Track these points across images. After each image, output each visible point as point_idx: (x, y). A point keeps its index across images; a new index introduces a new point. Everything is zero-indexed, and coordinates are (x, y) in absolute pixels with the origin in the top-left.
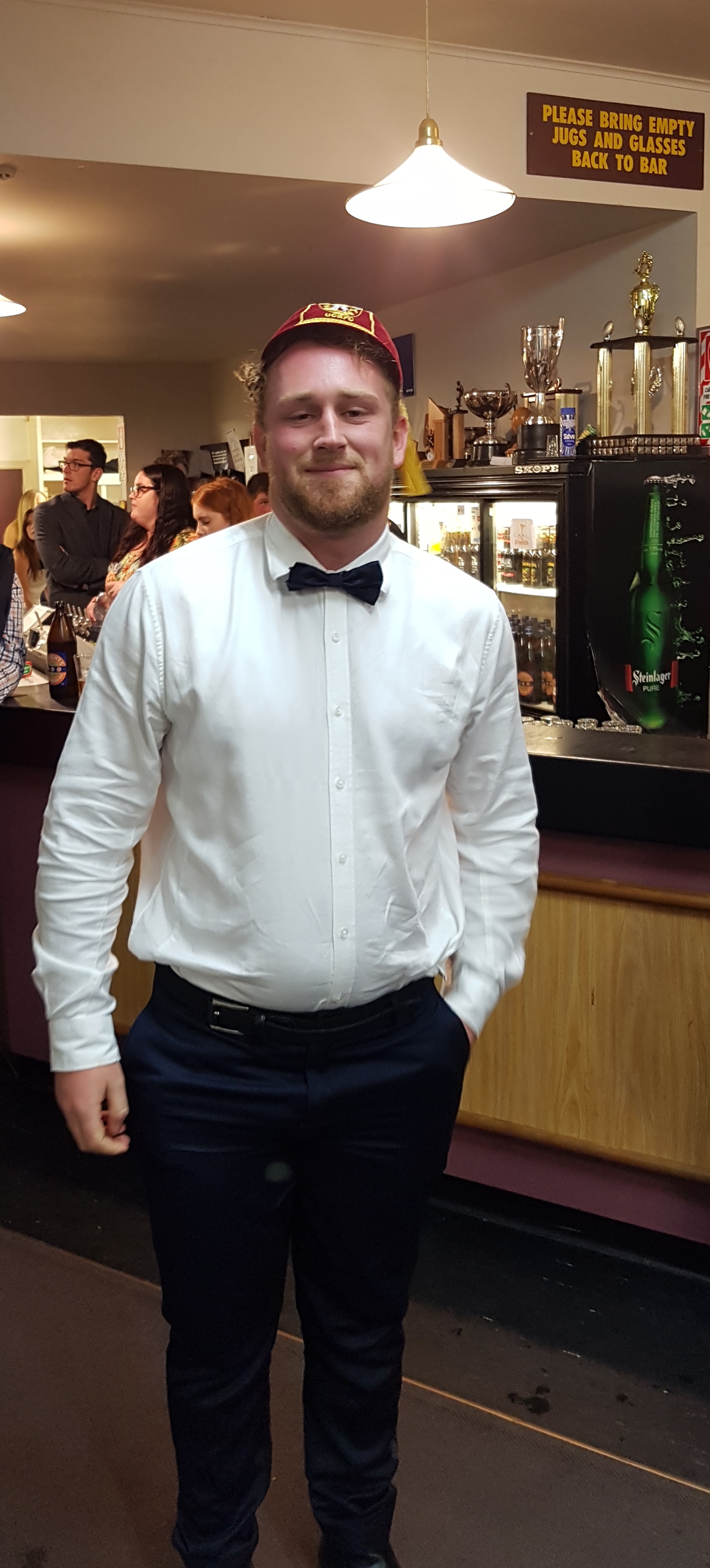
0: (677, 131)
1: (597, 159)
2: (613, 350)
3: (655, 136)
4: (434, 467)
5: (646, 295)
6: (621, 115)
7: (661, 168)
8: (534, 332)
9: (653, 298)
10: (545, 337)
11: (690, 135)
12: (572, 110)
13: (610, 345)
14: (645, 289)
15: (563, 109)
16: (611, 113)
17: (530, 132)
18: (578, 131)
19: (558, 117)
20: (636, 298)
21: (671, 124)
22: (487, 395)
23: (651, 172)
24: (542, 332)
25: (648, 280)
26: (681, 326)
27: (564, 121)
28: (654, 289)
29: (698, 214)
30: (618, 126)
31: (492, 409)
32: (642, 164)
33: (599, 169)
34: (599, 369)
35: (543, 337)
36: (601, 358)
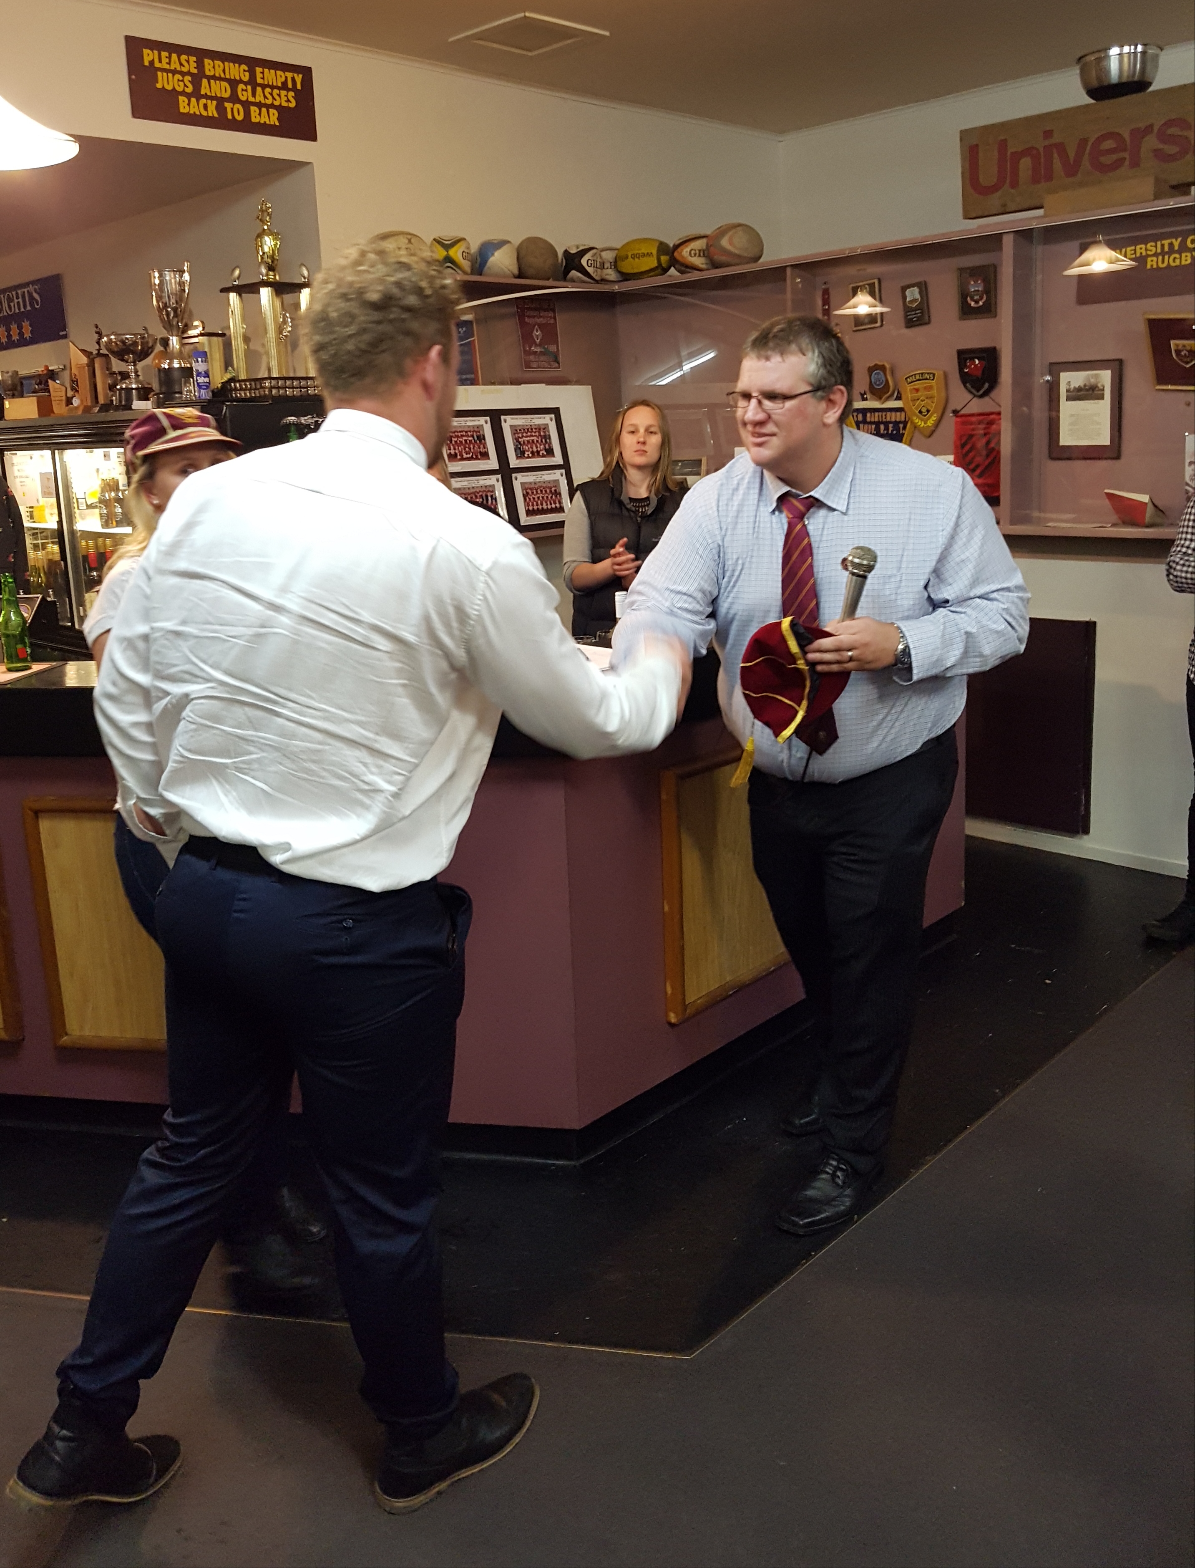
0: (285, 84)
1: (205, 107)
2: (243, 295)
3: (264, 87)
4: (80, 412)
5: (269, 243)
6: (226, 63)
7: (273, 118)
8: (161, 276)
9: (275, 245)
10: (173, 281)
11: (299, 87)
12: (174, 56)
13: (240, 290)
14: (266, 235)
15: (164, 54)
16: (216, 61)
17: (132, 75)
18: (183, 77)
19: (160, 61)
20: (260, 244)
21: (278, 77)
22: (127, 339)
23: (262, 122)
24: (168, 276)
25: (269, 228)
26: (306, 273)
27: (167, 67)
28: (275, 235)
29: (315, 164)
30: (225, 74)
31: (133, 353)
32: (253, 114)
33: (208, 117)
34: (230, 313)
35: (170, 280)
36: (231, 303)
